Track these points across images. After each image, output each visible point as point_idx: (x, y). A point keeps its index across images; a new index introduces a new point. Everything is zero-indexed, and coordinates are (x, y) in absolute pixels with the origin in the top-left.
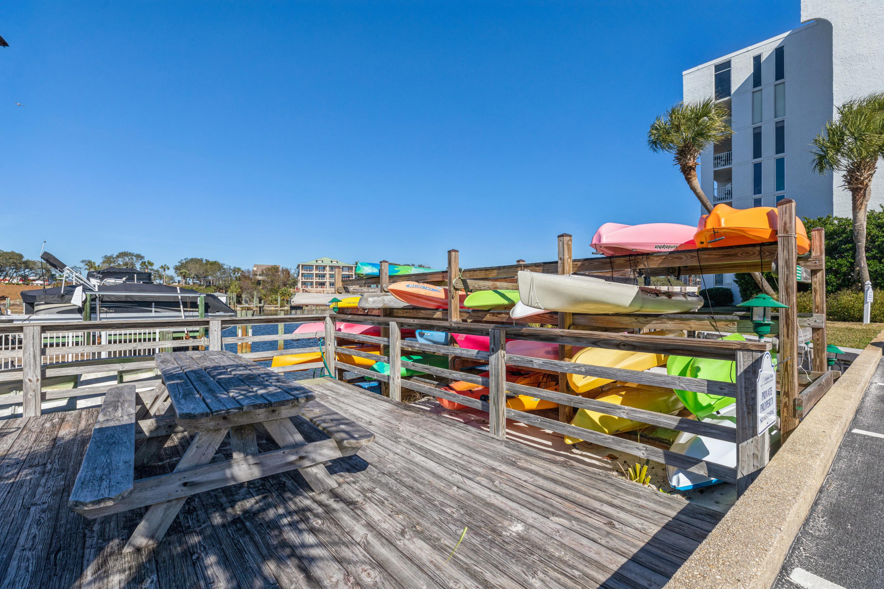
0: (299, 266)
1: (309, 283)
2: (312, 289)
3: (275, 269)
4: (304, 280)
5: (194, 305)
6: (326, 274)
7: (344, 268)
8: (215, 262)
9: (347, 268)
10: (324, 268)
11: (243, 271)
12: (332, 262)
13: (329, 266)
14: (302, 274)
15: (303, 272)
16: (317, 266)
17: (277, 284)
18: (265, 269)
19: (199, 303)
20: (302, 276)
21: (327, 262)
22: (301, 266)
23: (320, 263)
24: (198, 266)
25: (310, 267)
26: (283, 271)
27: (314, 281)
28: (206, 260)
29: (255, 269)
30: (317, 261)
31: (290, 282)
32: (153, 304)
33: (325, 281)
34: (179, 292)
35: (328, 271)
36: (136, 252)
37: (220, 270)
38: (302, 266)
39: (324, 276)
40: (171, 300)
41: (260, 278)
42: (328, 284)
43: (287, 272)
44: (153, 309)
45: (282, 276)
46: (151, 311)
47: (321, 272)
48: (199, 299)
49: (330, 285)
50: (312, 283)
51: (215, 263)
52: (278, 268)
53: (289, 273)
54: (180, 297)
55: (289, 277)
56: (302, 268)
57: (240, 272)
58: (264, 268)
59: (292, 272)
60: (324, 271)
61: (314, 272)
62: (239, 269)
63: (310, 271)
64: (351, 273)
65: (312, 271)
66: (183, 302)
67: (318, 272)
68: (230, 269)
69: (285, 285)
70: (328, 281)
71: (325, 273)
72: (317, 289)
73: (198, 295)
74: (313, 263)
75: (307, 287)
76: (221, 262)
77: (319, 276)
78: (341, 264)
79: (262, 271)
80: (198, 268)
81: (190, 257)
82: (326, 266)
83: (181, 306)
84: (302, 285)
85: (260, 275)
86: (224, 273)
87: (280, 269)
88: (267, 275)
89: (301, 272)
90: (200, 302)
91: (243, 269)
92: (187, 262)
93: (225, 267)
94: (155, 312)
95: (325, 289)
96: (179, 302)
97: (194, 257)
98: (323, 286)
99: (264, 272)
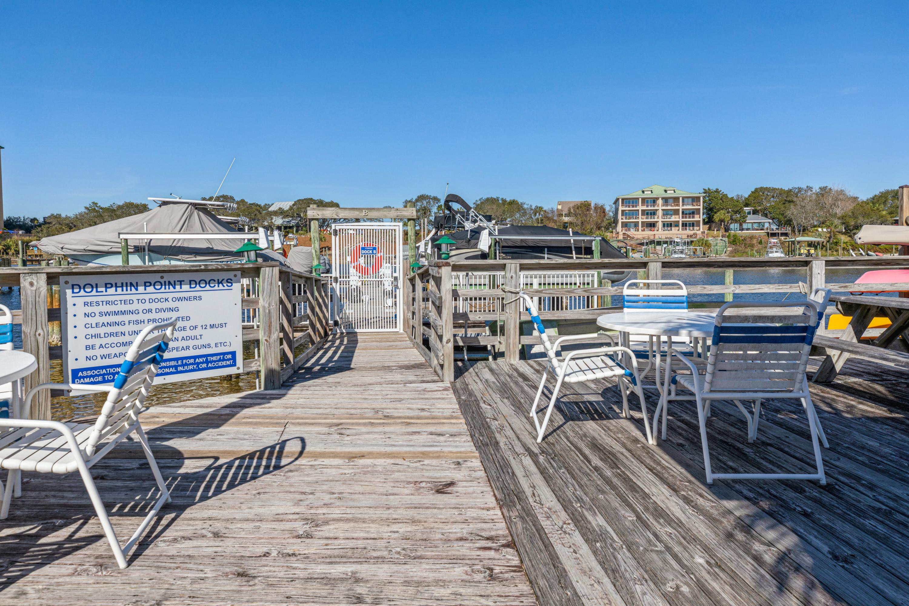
0: (617, 200)
1: (633, 225)
2: (636, 233)
3: (585, 206)
4: (624, 220)
5: (589, 251)
6: (657, 210)
7: (686, 200)
8: (514, 201)
9: (690, 200)
10: (654, 201)
11: (545, 211)
12: (666, 191)
13: (663, 198)
14: (623, 211)
15: (624, 209)
16: (643, 200)
17: (588, 227)
18: (574, 207)
19: (593, 248)
20: (622, 215)
21: (658, 191)
22: (620, 200)
23: (648, 194)
24: (495, 207)
25: (633, 201)
26: (596, 208)
27: (640, 220)
28: (502, 199)
29: (560, 207)
30: (643, 192)
31: (604, 224)
32: (546, 249)
33: (656, 220)
34: (571, 235)
35: (660, 206)
36: (433, 195)
37: (519, 210)
38: (623, 199)
39: (653, 213)
40: (563, 245)
41: (566, 219)
42: (660, 225)
43: (601, 210)
44: (546, 256)
45: (595, 215)
46: (544, 258)
47: (649, 208)
48: (594, 243)
49: (664, 225)
50: (636, 225)
51: (513, 203)
52: (590, 205)
53: (604, 211)
54: (572, 242)
55: (605, 216)
56: (623, 203)
57: (542, 213)
58: (572, 205)
59: (607, 208)
60: (654, 206)
61: (640, 208)
62: (541, 208)
63: (633, 207)
64: (697, 207)
65: (636, 206)
66: (575, 247)
67: (645, 208)
68: (532, 209)
69: (599, 228)
70: (660, 220)
71: (656, 208)
72: (643, 233)
73: (593, 238)
74: (638, 194)
75: (629, 230)
76: (520, 201)
77: (647, 214)
78: (680, 194)
79: (569, 210)
80: (495, 210)
81: (485, 197)
82: (658, 199)
83: (574, 252)
84: (622, 227)
85: (566, 215)
86: (524, 214)
87: (593, 205)
88: (576, 215)
89: (621, 208)
90: (595, 247)
91: (545, 208)
92: (482, 203)
93: (525, 206)
94: (548, 258)
95: (655, 232)
96: (571, 248)
97: (489, 196)
98: (653, 229)
99: (572, 211)
